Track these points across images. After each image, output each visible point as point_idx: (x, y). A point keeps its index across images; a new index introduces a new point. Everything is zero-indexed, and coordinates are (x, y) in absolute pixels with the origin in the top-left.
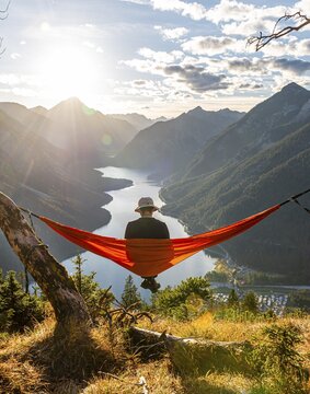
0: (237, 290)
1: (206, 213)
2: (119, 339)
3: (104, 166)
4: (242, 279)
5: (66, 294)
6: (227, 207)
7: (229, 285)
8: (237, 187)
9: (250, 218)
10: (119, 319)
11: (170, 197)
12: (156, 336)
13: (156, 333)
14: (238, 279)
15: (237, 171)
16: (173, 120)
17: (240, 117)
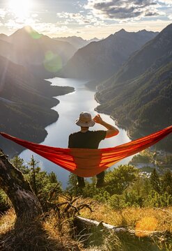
0: (157, 169)
1: (131, 110)
2: (66, 228)
3: (52, 77)
4: (161, 160)
5: (23, 194)
6: (147, 105)
7: (151, 165)
8: (154, 89)
9: (169, 128)
10: (66, 210)
11: (103, 99)
12: (95, 225)
13: (95, 222)
14: (157, 161)
15: (154, 77)
16: (103, 40)
17: (155, 36)
